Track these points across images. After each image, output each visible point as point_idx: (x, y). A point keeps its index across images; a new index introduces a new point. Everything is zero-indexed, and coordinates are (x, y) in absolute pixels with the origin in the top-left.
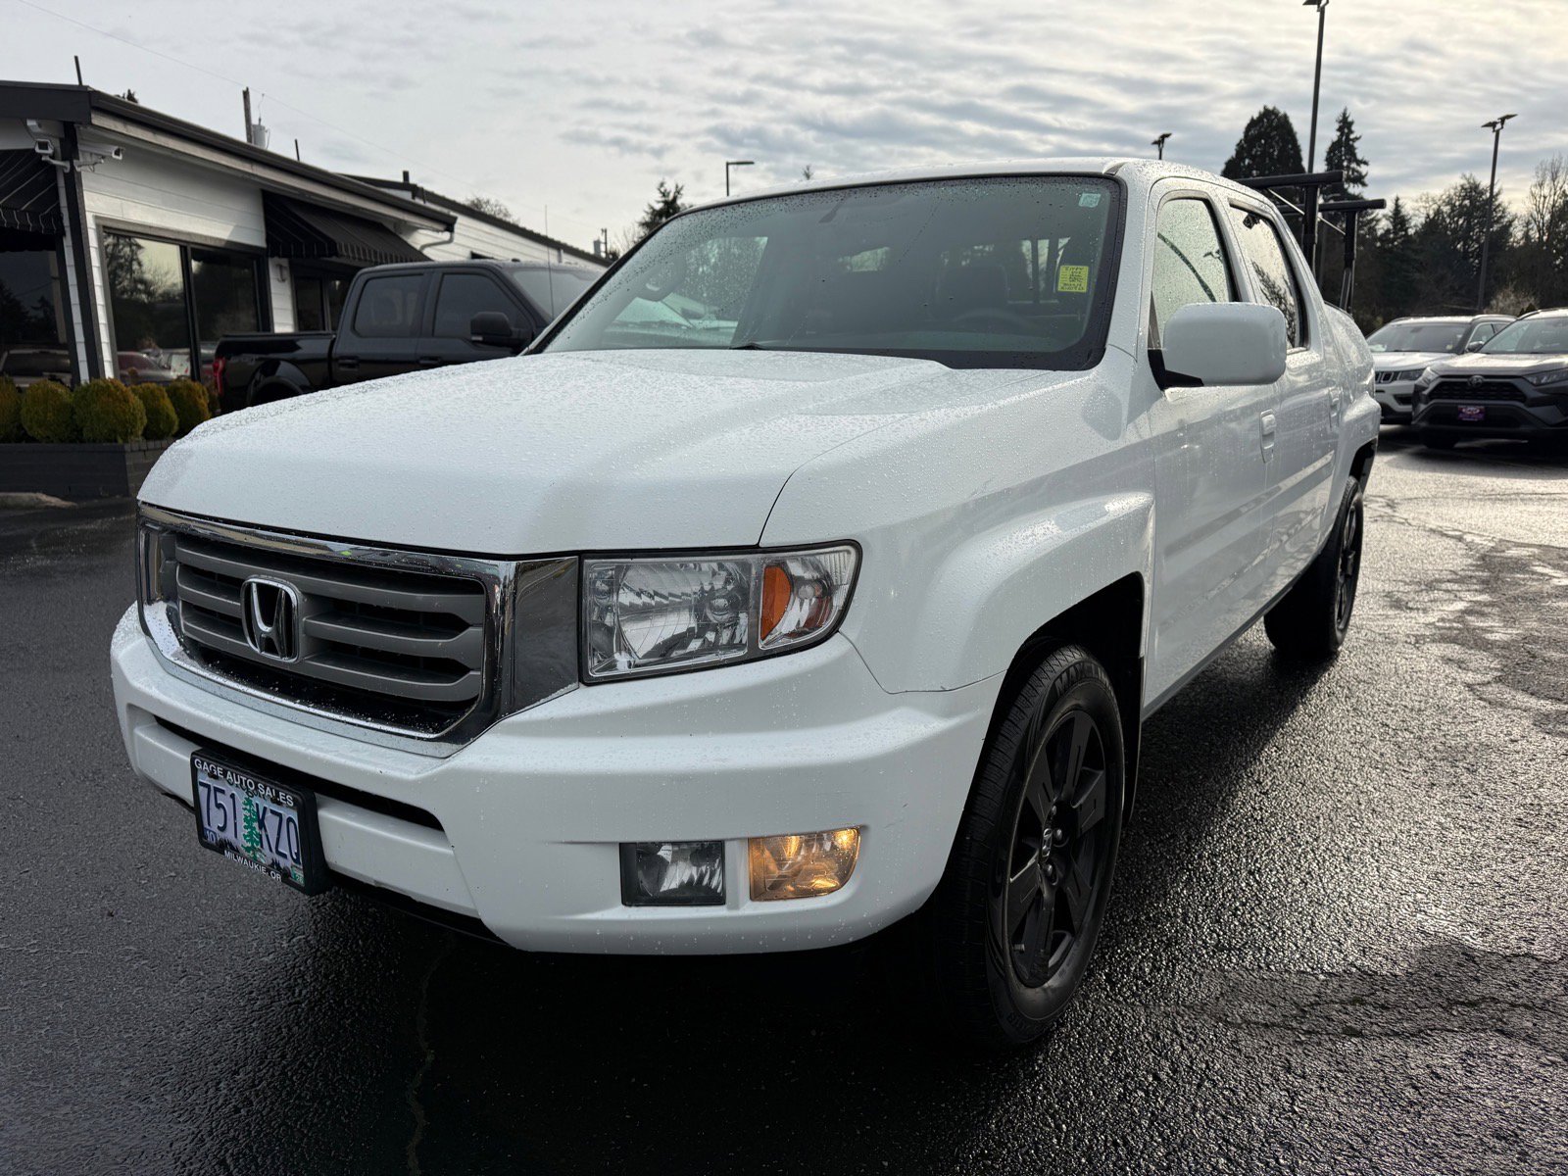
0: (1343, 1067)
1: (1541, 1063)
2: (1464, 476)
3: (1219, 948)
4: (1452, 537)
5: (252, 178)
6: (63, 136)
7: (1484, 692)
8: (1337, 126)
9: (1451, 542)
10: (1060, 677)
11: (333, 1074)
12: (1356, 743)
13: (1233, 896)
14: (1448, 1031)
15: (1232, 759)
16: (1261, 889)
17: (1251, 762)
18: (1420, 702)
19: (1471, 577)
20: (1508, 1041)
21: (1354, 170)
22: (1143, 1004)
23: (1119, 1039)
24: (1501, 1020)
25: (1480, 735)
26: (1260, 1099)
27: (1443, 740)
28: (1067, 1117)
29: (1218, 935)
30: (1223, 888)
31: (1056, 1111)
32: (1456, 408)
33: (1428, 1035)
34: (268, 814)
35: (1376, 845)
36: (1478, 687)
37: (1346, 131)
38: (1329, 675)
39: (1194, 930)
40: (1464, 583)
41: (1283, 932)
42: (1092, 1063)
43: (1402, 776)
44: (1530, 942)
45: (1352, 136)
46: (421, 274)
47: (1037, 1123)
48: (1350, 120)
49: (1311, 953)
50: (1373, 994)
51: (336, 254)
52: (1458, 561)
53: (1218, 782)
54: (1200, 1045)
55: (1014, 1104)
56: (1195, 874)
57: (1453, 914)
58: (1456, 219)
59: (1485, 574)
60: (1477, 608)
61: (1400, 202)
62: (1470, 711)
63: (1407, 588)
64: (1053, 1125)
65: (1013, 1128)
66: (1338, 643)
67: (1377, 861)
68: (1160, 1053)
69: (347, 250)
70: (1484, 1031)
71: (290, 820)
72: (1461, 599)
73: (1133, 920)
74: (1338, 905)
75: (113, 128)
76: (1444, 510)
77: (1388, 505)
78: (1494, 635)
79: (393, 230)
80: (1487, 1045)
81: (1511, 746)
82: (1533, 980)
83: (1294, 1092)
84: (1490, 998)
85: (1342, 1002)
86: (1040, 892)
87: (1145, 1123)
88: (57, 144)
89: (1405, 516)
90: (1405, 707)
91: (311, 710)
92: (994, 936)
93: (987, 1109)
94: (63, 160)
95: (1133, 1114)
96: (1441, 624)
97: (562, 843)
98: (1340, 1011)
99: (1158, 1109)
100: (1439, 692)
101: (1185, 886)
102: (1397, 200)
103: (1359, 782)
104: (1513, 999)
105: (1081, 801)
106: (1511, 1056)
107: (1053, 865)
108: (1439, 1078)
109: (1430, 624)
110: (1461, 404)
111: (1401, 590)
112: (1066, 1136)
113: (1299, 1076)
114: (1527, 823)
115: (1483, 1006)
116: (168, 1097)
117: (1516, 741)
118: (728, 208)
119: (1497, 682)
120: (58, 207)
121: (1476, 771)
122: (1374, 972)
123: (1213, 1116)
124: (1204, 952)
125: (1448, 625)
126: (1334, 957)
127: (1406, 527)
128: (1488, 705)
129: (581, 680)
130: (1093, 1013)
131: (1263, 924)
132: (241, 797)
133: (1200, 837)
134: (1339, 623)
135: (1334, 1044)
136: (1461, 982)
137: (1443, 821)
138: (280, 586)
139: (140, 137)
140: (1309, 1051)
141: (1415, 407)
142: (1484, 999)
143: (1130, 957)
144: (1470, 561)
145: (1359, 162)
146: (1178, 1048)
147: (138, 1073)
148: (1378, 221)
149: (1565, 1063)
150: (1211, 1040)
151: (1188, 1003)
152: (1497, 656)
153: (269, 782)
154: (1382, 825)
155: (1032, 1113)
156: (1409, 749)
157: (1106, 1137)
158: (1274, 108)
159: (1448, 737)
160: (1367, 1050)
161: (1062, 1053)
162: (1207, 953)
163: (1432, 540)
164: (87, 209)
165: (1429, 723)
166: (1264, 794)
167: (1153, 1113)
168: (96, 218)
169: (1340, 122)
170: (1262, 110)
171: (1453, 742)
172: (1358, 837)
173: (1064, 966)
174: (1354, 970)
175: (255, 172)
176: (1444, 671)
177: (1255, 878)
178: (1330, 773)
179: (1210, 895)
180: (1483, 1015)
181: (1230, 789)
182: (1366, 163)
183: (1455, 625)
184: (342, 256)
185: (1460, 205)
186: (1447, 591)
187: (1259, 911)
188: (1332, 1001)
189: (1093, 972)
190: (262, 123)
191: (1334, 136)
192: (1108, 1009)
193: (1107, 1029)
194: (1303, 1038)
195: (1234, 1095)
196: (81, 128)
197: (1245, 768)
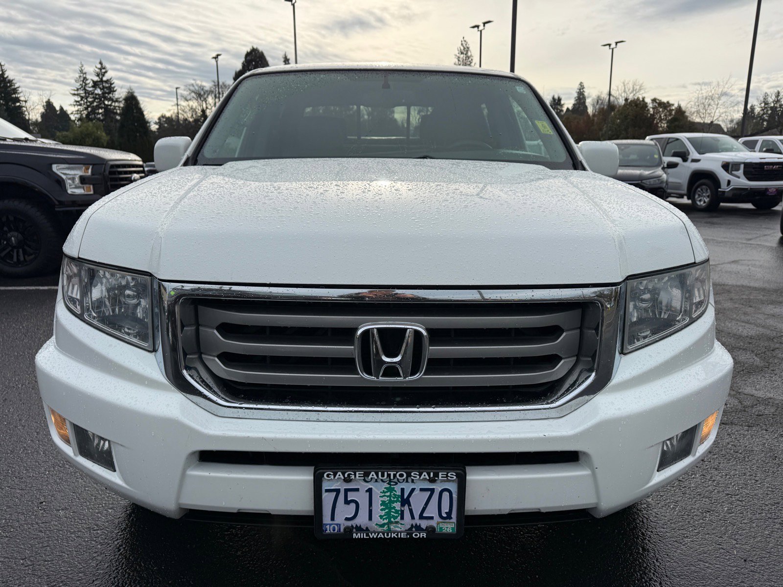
71: (444, 491)
129: (622, 352)
132: (380, 488)
138: (407, 327)
153: (423, 469)
158: (257, 48)
170: (251, 48)
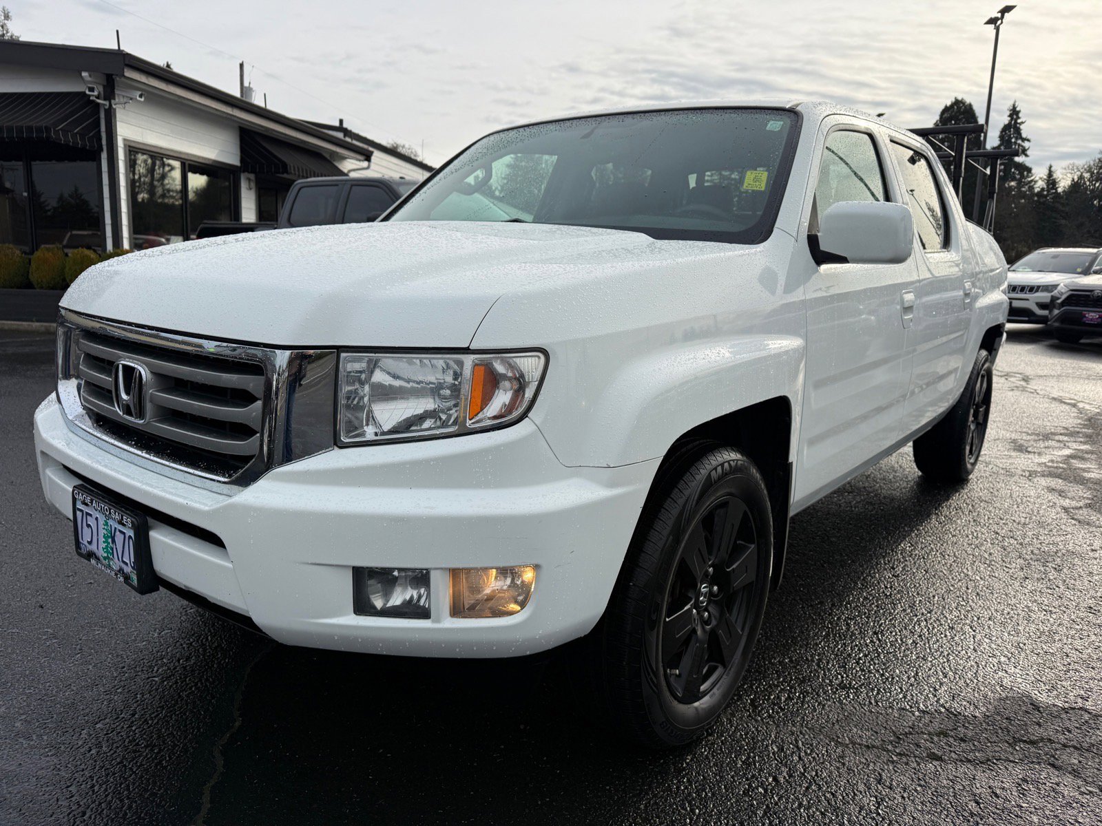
0: (922, 783)
1: (1081, 792)
2: (1084, 363)
3: (842, 686)
4: (1069, 404)
5: (233, 118)
6: (105, 84)
7: (1076, 514)
8: (1008, 113)
9: (1067, 407)
10: (715, 469)
11: (166, 730)
12: (971, 544)
13: (859, 650)
14: (1011, 761)
15: (876, 550)
16: (881, 646)
17: (889, 553)
18: (1026, 518)
19: (1078, 432)
20: (1057, 773)
21: (1019, 145)
22: (775, 723)
23: (752, 748)
24: (1054, 757)
25: (1068, 544)
26: (853, 802)
27: (1039, 546)
28: (700, 804)
29: (842, 677)
30: (852, 643)
31: (693, 799)
32: (1082, 313)
33: (993, 763)
34: (118, 533)
35: (975, 619)
36: (1072, 510)
37: (1015, 117)
38: (959, 495)
39: (824, 672)
40: (1072, 436)
41: (893, 678)
42: (728, 765)
43: (1004, 570)
44: (1085, 699)
45: (1019, 121)
46: (337, 185)
47: (677, 806)
48: (1018, 109)
49: (912, 695)
50: (955, 729)
51: (287, 173)
52: (1069, 419)
53: (862, 566)
54: (814, 758)
55: (662, 791)
56: (832, 631)
57: (1027, 674)
58: (1094, 183)
59: (1090, 431)
60: (1080, 454)
61: (1053, 169)
62: (1063, 527)
63: (1029, 437)
64: (688, 809)
65: (658, 809)
66: (969, 473)
67: (974, 631)
68: (782, 761)
69: (294, 170)
70: (1039, 763)
71: (130, 537)
72: (1069, 447)
73: (779, 661)
74: (939, 661)
75: (139, 79)
76: (1065, 385)
77: (1024, 379)
78: (1089, 474)
79: (329, 158)
80: (1041, 775)
81: (1091, 554)
82: (1083, 728)
83: (881, 799)
84: (1048, 739)
85: (930, 734)
86: (694, 631)
87: (760, 813)
88: (101, 89)
89: (1035, 388)
90: (1014, 521)
91: (152, 458)
92: (649, 661)
93: (640, 794)
94: (105, 99)
95: (752, 805)
96: (1050, 464)
97: (308, 564)
98: (927, 740)
99: (772, 803)
100: (1041, 512)
101: (824, 639)
102: (1051, 167)
103: (969, 573)
104: (1065, 741)
105: (734, 566)
106: (1058, 784)
107: (709, 613)
108: (997, 797)
109: (1042, 463)
110: (1085, 311)
111: (1023, 438)
112: (697, 818)
113: (887, 786)
114: (1095, 610)
115: (1041, 744)
116: (45, 738)
117: (1096, 551)
118: (521, 130)
119: (1087, 508)
120: (99, 131)
121: (1061, 570)
122: (958, 712)
123: (813, 812)
124: (829, 688)
125: (1055, 465)
126: (929, 699)
127: (1035, 395)
128: (1077, 523)
129: (335, 444)
130: (736, 728)
131: (879, 671)
132: (102, 519)
133: (841, 604)
134: (970, 458)
135: (919, 764)
136: (1026, 725)
137: (1030, 605)
138: (136, 366)
139: (157, 86)
140: (898, 768)
141: (1051, 312)
142: (1042, 739)
143: (772, 688)
144: (1079, 421)
145: (1024, 140)
146: (796, 758)
147: (28, 719)
148: (1036, 182)
149: (1100, 793)
150: (823, 755)
151: (810, 726)
152: (1090, 489)
153: (118, 509)
154: (982, 605)
155: (675, 799)
156: (1012, 551)
157: (728, 821)
158: (962, 99)
159: (1044, 544)
160: (944, 771)
161: (707, 755)
162: (831, 689)
163: (1053, 406)
164: (118, 133)
165: (1030, 533)
166: (895, 576)
167: (767, 806)
168: (125, 140)
169: (1011, 111)
170: (954, 100)
171: (1046, 549)
172: (963, 612)
173: (715, 690)
174: (943, 710)
175: (234, 114)
176: (1048, 497)
177: (878, 637)
178: (948, 565)
179: (842, 647)
180: (1040, 751)
181: (870, 572)
182: (1028, 140)
183: (1061, 465)
184: (291, 173)
185: (1097, 173)
186: (1059, 441)
187: (877, 662)
188: (922, 732)
189: (741, 698)
190: (251, 86)
191: (1006, 120)
192: (748, 726)
193: (744, 741)
194: (895, 758)
195: (834, 797)
196: (118, 79)
197: (884, 557)
